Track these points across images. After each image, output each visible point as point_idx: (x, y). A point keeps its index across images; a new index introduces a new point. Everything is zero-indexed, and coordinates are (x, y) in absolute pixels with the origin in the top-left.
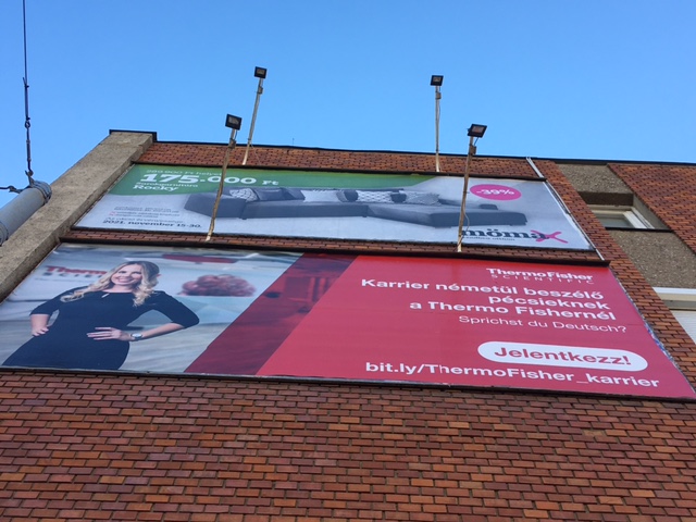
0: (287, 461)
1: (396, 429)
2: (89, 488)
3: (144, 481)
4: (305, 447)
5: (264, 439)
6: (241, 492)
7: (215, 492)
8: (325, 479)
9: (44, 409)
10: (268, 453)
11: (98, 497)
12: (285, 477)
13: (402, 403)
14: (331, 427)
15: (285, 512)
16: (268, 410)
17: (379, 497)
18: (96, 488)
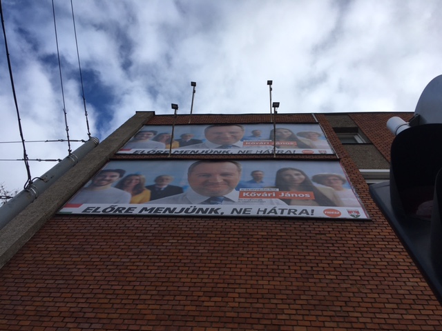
0: (187, 251)
1: (236, 236)
2: (106, 263)
4: (195, 245)
5: (180, 241)
9: (93, 231)
11: (109, 267)
12: (185, 258)
13: (239, 225)
15: (183, 272)
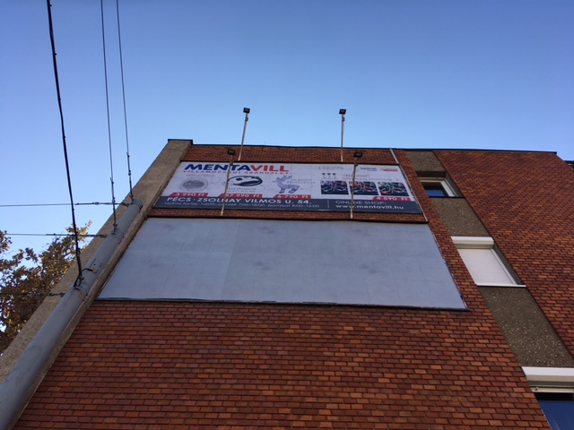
0: (264, 352)
1: (318, 332)
2: (171, 370)
3: (196, 366)
4: (272, 344)
5: (253, 339)
6: (243, 372)
7: (231, 371)
8: (282, 362)
9: (146, 324)
10: (255, 347)
12: (263, 362)
13: (320, 316)
14: (286, 331)
15: (264, 382)
16: (255, 322)
17: (308, 373)
18: (174, 370)
